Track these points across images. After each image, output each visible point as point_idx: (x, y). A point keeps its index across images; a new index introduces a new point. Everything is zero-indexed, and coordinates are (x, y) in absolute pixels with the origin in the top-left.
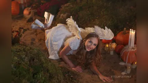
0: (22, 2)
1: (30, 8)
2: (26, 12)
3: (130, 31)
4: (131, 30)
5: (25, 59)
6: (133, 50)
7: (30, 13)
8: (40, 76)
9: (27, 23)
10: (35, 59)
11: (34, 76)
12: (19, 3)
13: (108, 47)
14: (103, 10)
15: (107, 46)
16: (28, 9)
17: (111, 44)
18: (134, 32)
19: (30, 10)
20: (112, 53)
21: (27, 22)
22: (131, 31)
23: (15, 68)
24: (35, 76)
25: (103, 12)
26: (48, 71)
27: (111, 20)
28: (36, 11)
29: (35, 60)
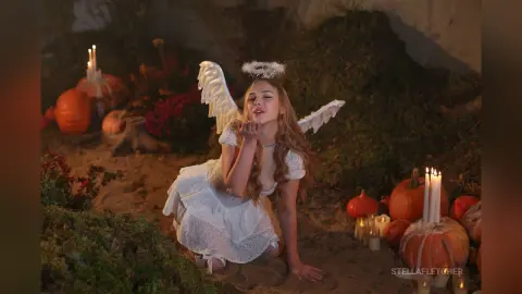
0: (99, 94)
1: (124, 112)
2: (110, 125)
3: (427, 175)
4: (427, 170)
5: (111, 241)
6: (435, 232)
7: (122, 128)
8: (155, 289)
9: (114, 159)
10: (139, 248)
11: (136, 287)
12: (91, 95)
13: (364, 228)
14: (352, 118)
15: (362, 224)
16: (116, 116)
17: (373, 220)
18: (440, 177)
19: (125, 116)
20: (375, 245)
21: (114, 155)
22: (430, 173)
23: (85, 260)
24: (140, 288)
25: (352, 122)
26: (176, 280)
27: (375, 147)
28: (144, 121)
29: (141, 250)
